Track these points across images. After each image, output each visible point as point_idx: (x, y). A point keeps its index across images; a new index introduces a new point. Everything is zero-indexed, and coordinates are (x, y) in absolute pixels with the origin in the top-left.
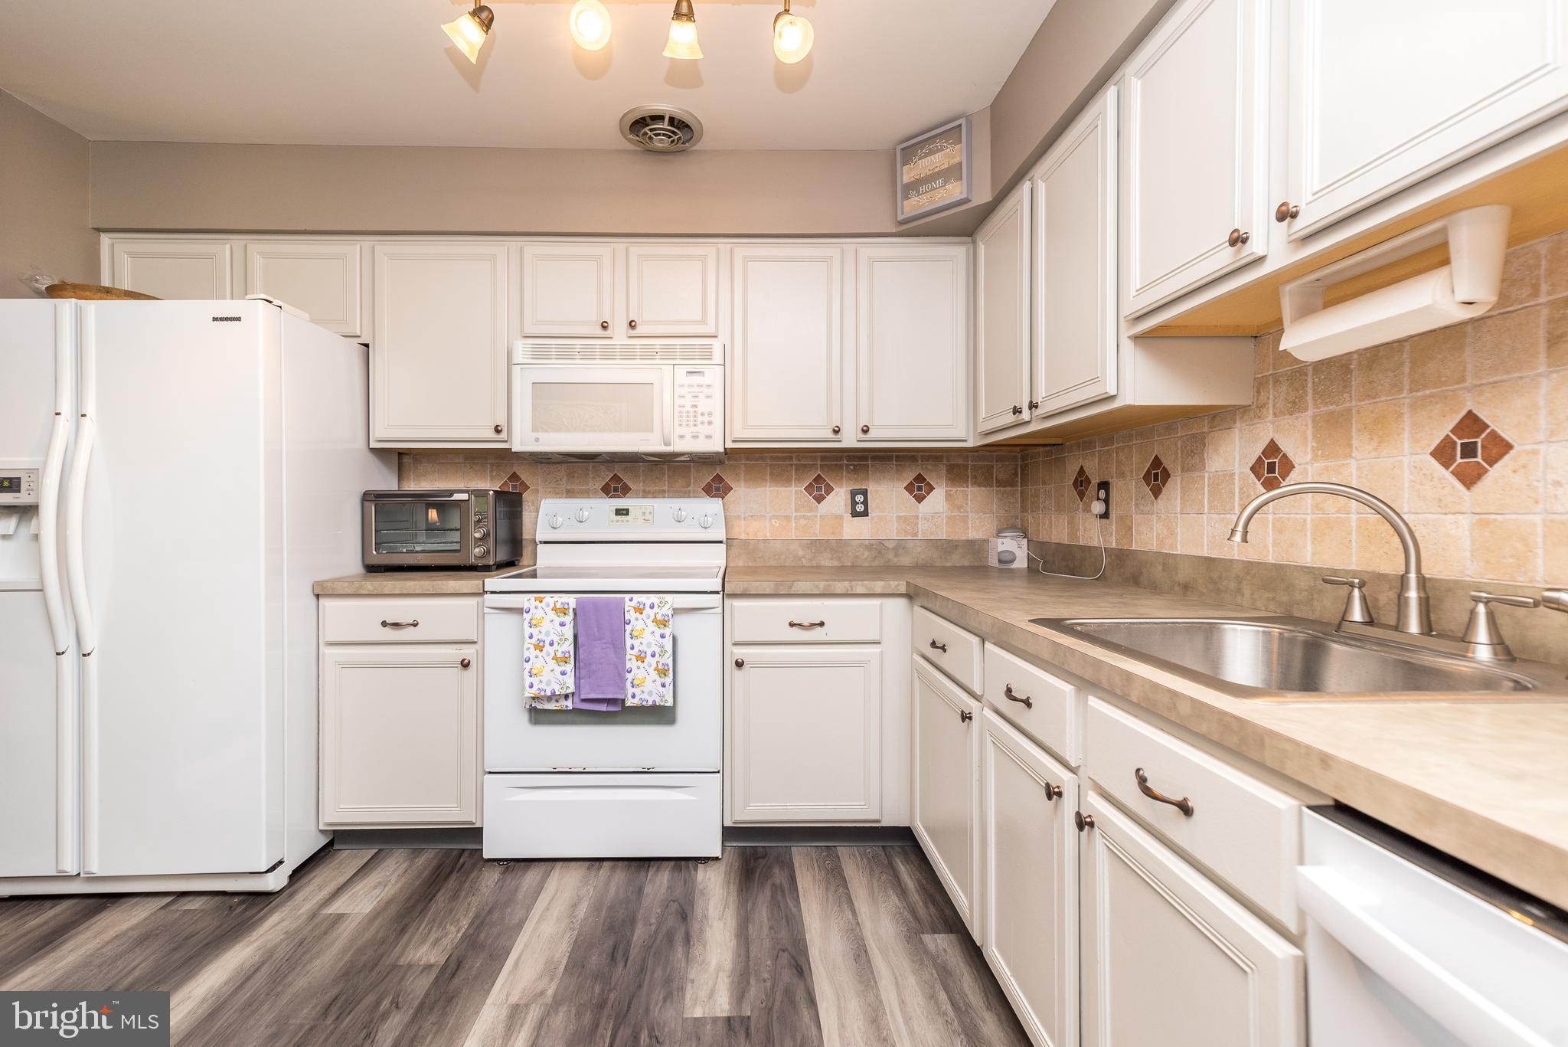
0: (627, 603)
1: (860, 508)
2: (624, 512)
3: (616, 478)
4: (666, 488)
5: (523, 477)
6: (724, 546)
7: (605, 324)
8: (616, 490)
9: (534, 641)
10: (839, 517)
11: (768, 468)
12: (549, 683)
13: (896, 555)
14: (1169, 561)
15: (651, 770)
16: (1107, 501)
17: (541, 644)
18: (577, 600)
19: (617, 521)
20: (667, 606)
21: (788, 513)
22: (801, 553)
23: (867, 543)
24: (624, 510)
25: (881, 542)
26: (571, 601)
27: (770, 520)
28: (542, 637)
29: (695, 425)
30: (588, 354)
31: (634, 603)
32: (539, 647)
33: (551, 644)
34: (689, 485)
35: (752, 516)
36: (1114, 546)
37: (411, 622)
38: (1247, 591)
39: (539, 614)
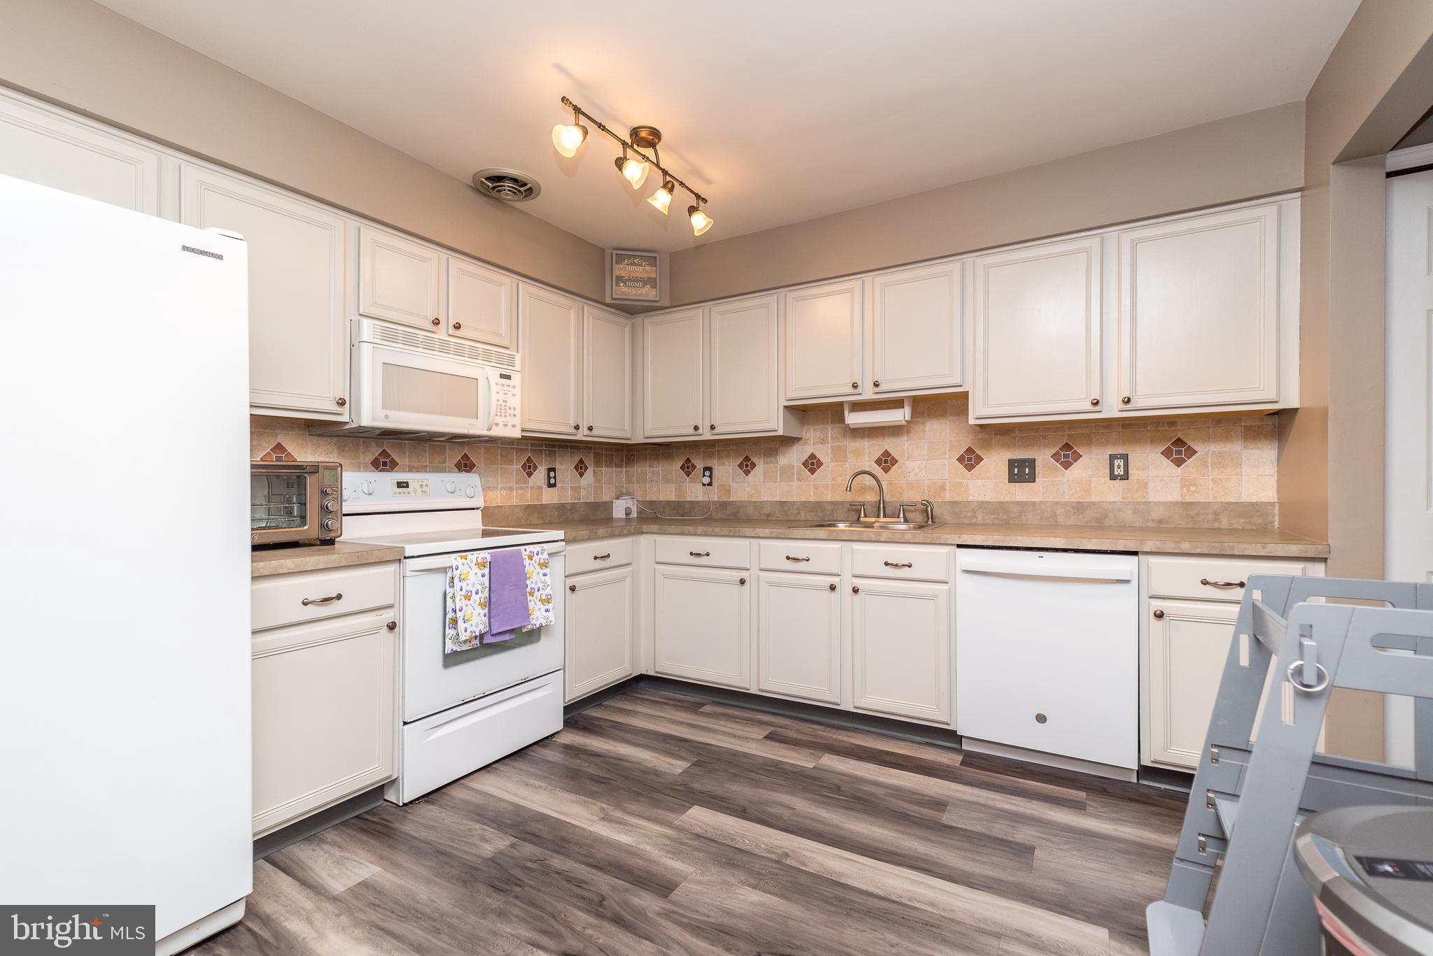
0: (524, 553)
1: (552, 481)
2: (405, 485)
3: (384, 453)
4: (427, 464)
5: (289, 449)
6: (479, 512)
7: (437, 321)
8: (385, 464)
9: (463, 592)
10: (540, 488)
11: (499, 450)
12: (477, 626)
13: (572, 514)
14: (758, 505)
15: (527, 680)
16: (711, 476)
17: (469, 594)
18: (492, 555)
19: (400, 493)
20: (546, 552)
21: (511, 485)
22: (520, 515)
23: (556, 506)
24: (404, 482)
25: (563, 505)
26: (486, 555)
27: (501, 490)
28: (469, 588)
29: (505, 416)
30: (410, 342)
31: (527, 553)
32: (468, 597)
33: (477, 593)
34: (445, 462)
35: (489, 487)
36: (716, 499)
37: (335, 595)
38: (803, 514)
39: (466, 569)
